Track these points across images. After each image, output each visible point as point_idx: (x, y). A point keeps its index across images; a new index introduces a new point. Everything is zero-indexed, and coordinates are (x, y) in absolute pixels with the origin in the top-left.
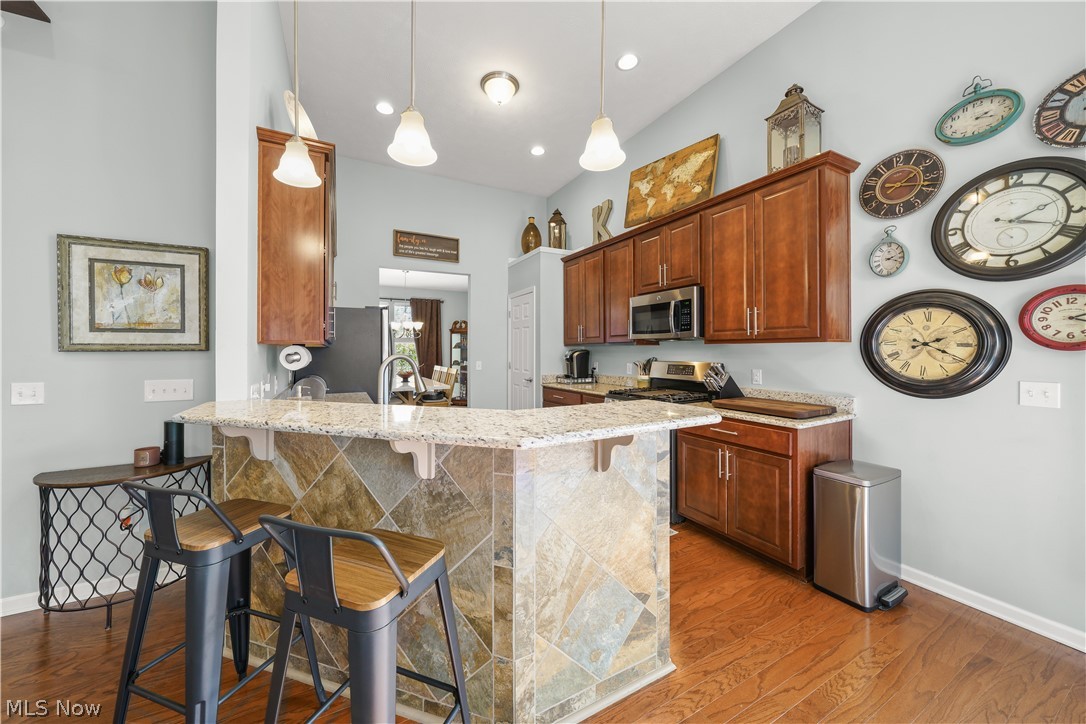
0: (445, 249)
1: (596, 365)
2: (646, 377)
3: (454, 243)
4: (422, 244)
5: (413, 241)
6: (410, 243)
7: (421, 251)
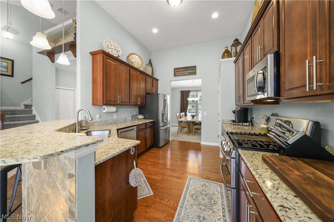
0: (191, 71)
1: (254, 116)
2: (265, 126)
3: (194, 68)
4: (183, 71)
5: (180, 70)
6: (179, 71)
7: (182, 73)
